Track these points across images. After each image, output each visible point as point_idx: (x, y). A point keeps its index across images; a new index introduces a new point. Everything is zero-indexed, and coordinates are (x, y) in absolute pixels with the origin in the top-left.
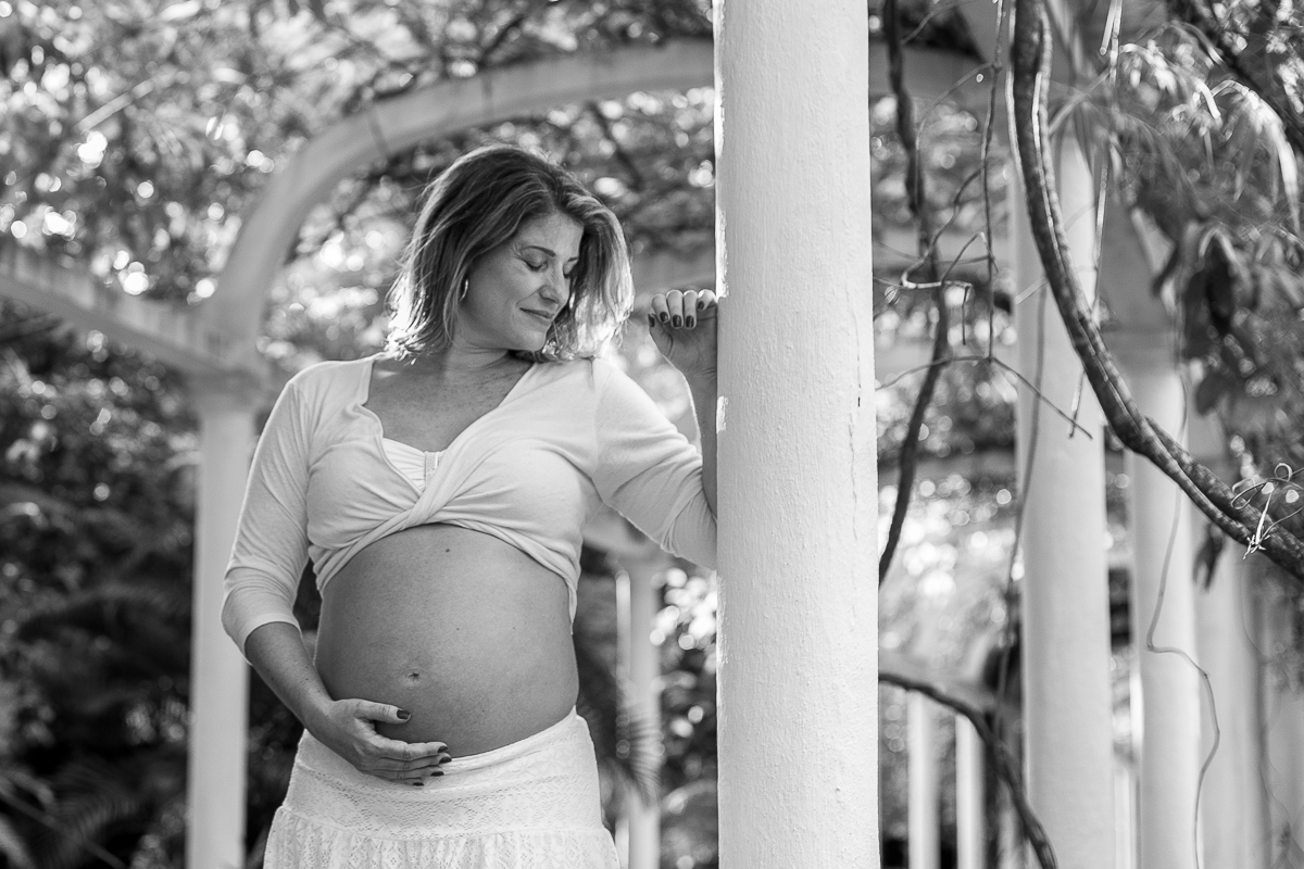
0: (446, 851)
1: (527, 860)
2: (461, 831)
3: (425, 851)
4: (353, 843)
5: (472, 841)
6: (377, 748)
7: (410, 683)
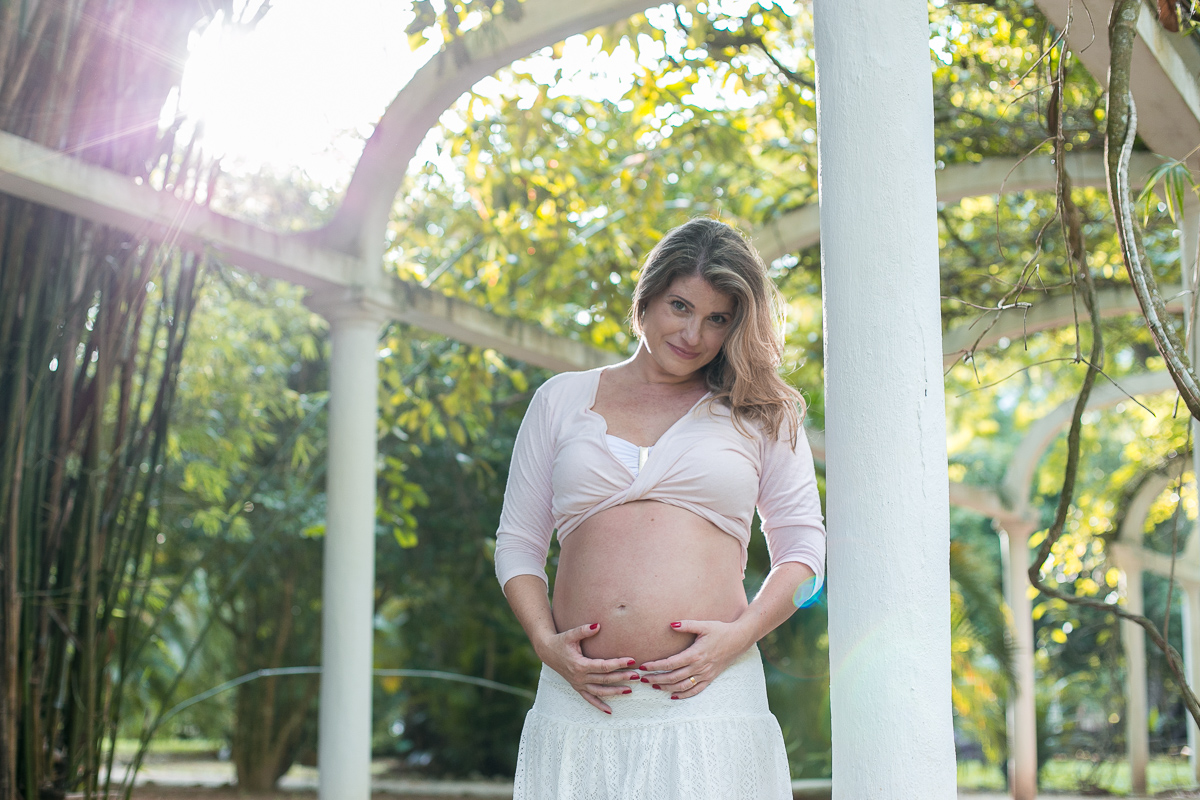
0: (649, 736)
1: (710, 741)
2: (660, 721)
3: (634, 737)
4: (581, 734)
5: (668, 728)
6: (583, 667)
7: (619, 613)
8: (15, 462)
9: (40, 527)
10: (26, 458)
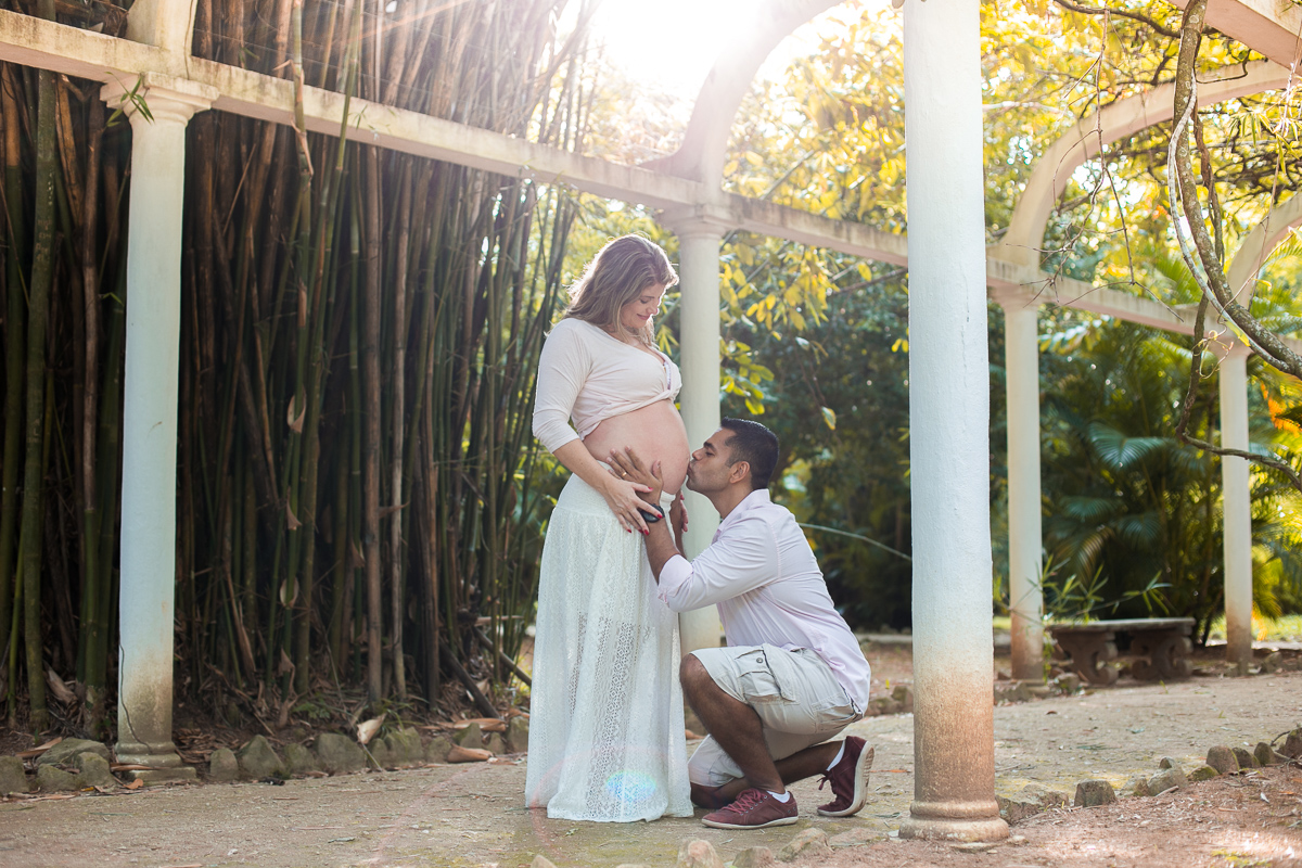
8: (427, 361)
9: (449, 410)
10: (435, 357)
